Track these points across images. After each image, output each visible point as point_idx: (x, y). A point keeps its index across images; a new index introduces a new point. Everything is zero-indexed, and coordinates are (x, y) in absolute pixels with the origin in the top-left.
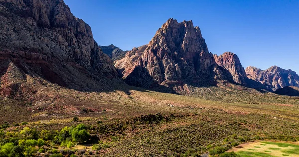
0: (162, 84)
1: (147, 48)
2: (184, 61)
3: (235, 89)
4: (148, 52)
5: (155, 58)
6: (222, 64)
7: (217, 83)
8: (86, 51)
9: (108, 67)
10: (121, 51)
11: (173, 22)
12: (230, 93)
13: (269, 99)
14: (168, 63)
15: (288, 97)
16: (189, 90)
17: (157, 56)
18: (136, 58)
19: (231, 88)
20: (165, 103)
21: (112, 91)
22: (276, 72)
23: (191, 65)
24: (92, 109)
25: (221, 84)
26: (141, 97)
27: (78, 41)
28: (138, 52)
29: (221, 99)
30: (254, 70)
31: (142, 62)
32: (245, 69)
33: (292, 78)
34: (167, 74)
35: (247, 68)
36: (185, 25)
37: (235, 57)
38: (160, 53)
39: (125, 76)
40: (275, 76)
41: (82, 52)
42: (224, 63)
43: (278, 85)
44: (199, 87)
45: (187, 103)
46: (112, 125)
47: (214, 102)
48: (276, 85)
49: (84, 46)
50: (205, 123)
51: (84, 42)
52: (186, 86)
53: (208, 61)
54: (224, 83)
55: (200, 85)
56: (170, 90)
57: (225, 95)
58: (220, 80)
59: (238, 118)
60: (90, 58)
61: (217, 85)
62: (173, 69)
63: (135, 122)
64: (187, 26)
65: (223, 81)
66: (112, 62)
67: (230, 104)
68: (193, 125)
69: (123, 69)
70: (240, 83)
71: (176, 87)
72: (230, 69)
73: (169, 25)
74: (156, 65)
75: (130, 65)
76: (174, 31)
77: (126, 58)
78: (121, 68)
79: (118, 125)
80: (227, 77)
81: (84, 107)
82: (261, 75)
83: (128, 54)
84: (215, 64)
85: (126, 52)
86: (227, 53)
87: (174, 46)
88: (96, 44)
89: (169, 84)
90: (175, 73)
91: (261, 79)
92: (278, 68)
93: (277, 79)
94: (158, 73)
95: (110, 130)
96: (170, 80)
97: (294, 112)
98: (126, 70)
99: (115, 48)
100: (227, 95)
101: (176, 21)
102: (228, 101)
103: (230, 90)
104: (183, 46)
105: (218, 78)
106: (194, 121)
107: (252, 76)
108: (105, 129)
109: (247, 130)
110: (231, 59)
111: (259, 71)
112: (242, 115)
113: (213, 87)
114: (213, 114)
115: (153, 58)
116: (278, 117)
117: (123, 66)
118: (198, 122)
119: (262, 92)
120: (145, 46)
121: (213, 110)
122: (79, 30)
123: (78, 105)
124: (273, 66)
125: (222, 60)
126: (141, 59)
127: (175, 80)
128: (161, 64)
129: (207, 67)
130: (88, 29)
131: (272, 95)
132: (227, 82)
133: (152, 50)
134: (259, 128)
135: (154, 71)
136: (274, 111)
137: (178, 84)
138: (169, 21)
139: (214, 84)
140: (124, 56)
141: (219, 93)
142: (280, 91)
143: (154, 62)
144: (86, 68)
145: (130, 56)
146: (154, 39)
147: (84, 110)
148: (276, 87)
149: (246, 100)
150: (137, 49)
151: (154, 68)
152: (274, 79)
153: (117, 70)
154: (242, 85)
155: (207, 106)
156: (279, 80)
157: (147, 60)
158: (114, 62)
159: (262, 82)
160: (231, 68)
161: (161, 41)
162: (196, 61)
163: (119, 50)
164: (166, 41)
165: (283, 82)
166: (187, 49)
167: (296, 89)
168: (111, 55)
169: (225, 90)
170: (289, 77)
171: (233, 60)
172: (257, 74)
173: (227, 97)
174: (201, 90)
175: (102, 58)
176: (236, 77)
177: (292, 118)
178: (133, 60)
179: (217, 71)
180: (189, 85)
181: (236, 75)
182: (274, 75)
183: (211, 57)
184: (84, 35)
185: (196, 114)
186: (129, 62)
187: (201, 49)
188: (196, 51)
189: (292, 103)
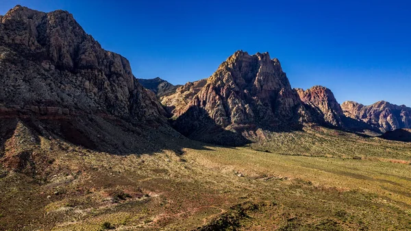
0: (227, 129)
2: (258, 101)
3: (327, 134)
4: (208, 90)
5: (217, 97)
6: (310, 100)
7: (303, 126)
8: (122, 95)
11: (242, 54)
12: (321, 140)
14: (234, 104)
16: (263, 136)
17: (219, 95)
19: (323, 133)
22: (384, 108)
23: (267, 106)
25: (308, 128)
27: (111, 84)
30: (354, 106)
31: (199, 101)
33: (405, 114)
34: (234, 117)
36: (259, 57)
37: (328, 92)
38: (223, 92)
39: (175, 116)
40: (384, 113)
42: (312, 98)
44: (278, 132)
48: (384, 123)
51: (119, 84)
52: (260, 131)
54: (313, 127)
55: (280, 129)
58: (306, 123)
60: (129, 103)
61: (303, 129)
64: (262, 58)
65: (311, 125)
71: (246, 132)
72: (320, 106)
73: (237, 58)
76: (243, 65)
77: (177, 94)
80: (317, 119)
84: (300, 102)
86: (317, 87)
87: (243, 82)
89: (236, 128)
91: (364, 116)
92: (387, 103)
93: (385, 117)
94: (221, 115)
101: (246, 53)
104: (256, 82)
105: (304, 121)
107: (350, 112)
110: (322, 94)
111: (361, 106)
113: (297, 132)
115: (215, 97)
122: (113, 69)
124: (380, 101)
125: (310, 95)
126: (197, 98)
127: (245, 123)
129: (290, 107)
132: (317, 125)
135: (216, 113)
137: (248, 129)
138: (236, 53)
139: (299, 128)
143: (215, 103)
148: (384, 126)
150: (192, 84)
151: (215, 109)
152: (381, 115)
155: (290, 176)
156: (388, 118)
157: (206, 99)
159: (365, 120)
160: (322, 104)
161: (226, 77)
162: (274, 100)
164: (233, 76)
165: (394, 120)
166: (262, 87)
169: (314, 137)
170: (402, 115)
171: (324, 95)
172: (359, 110)
174: (280, 136)
176: (329, 117)
178: (187, 97)
179: (303, 112)
180: (263, 130)
181: (329, 113)
182: (382, 111)
184: (120, 75)
187: (280, 85)
188: (273, 88)
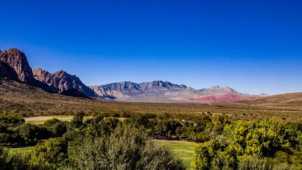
3: (20, 87)
6: (6, 60)
12: (14, 91)
19: (16, 86)
22: (63, 76)
30: (42, 72)
32: (33, 70)
33: (76, 82)
35: (35, 70)
37: (22, 55)
40: (62, 80)
42: (9, 59)
43: (64, 88)
48: (62, 88)
57: (7, 92)
65: (5, 78)
70: (26, 82)
72: (15, 67)
80: (13, 76)
82: (48, 78)
86: (13, 49)
91: (49, 82)
92: (65, 72)
93: (63, 83)
100: (10, 92)
103: (15, 88)
107: (40, 78)
110: (18, 57)
111: (47, 73)
124: (61, 70)
125: (6, 56)
132: (11, 79)
142: (65, 93)
148: (62, 90)
152: (60, 82)
154: (28, 83)
156: (65, 84)
159: (49, 85)
160: (17, 66)
165: (68, 86)
169: (8, 88)
170: (73, 82)
172: (45, 76)
176: (22, 76)
181: (22, 75)
182: (61, 78)
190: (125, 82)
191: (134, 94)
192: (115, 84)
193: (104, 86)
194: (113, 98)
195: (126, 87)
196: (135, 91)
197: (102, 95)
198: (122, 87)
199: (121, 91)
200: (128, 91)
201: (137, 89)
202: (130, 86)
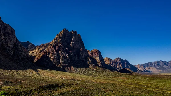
0: (58, 66)
1: (50, 45)
2: (72, 53)
3: (99, 69)
4: (50, 47)
5: (55, 50)
6: (92, 55)
7: (89, 66)
8: (10, 44)
9: (25, 55)
10: (34, 45)
11: (66, 31)
12: (96, 72)
13: (116, 75)
14: (62, 54)
15: (125, 74)
16: (74, 70)
17: (56, 49)
18: (43, 50)
19: (97, 69)
20: (60, 77)
21: (27, 70)
22: (119, 61)
23: (75, 56)
24: (12, 81)
25: (91, 67)
26: (45, 74)
27: (5, 38)
28: (44, 47)
29: (91, 75)
30: (108, 59)
31: (46, 53)
32: (104, 59)
33: (126, 64)
34: (61, 60)
36: (73, 33)
37: (99, 52)
38: (57, 48)
39: (35, 60)
40: (119, 63)
41: (7, 45)
42: (93, 55)
43: (120, 68)
44: (79, 68)
45: (73, 77)
46: (25, 92)
47: (88, 77)
48: (119, 68)
49: (9, 41)
50: (82, 89)
51: (9, 39)
52: (72, 67)
53: (85, 53)
54: (93, 66)
55: (80, 67)
56: (63, 69)
57: (93, 73)
58: (91, 64)
59: (100, 86)
60: (13, 49)
61: (89, 67)
62: (65, 57)
63: (40, 89)
64: (74, 33)
65: (92, 65)
66: (28, 52)
67: (96, 77)
68: (75, 90)
69: (35, 56)
70: (101, 66)
71: (66, 68)
72: (96, 58)
73: (64, 32)
74: (55, 54)
75: (39, 54)
76: (66, 36)
77: (37, 50)
78: (33, 56)
79: (29, 91)
80: (95, 63)
81: (6, 80)
82: (112, 62)
83: (38, 47)
84: (89, 55)
85: (37, 46)
86: (95, 50)
87: (66, 44)
88: (17, 40)
89: (62, 66)
90: (66, 60)
91: (112, 64)
92: (120, 58)
94: (56, 59)
95: (23, 94)
96: (63, 64)
97: (128, 82)
98: (37, 57)
99: (30, 43)
100: (94, 73)
101: (67, 30)
102: (95, 76)
103: (97, 70)
104: (71, 44)
105: (90, 63)
106: (76, 88)
107: (107, 62)
108: (20, 94)
109: (105, 92)
110: (97, 53)
111: (111, 60)
112: (103, 84)
113: (87, 68)
114: (87, 83)
115: (54, 50)
116: (120, 85)
117: (35, 54)
118: (78, 88)
119: (112, 71)
120: (49, 44)
121: (87, 81)
122: (6, 31)
123: (2, 78)
124: (118, 57)
125: (92, 53)
126: (46, 51)
127: (66, 64)
128: (58, 54)
129: (84, 57)
130: (13, 30)
131: (117, 73)
132: (95, 65)
133: (53, 46)
134: (111, 91)
135: (54, 58)
136: (118, 81)
137: (67, 66)
138: (63, 30)
139: (88, 66)
140: (35, 49)
141: (90, 72)
142: (121, 71)
143: (54, 53)
144: (9, 55)
145: (39, 49)
146: (55, 40)
147: (6, 82)
148: (119, 69)
149: (105, 76)
150: (44, 45)
151: (53, 56)
152: (118, 64)
153: (31, 56)
154: (102, 67)
155: (84, 79)
156: (121, 65)
157: (50, 51)
158: (29, 52)
159: (113, 66)
161: (59, 41)
162: (78, 53)
163: (33, 45)
164: (62, 41)
165: (122, 66)
166: (73, 46)
167: (128, 70)
168: (27, 47)
169: (94, 70)
170: (125, 64)
172: (110, 62)
173: (94, 74)
174: (81, 70)
175: (21, 49)
176: (99, 63)
177: (127, 85)
178: (41, 51)
179: (90, 59)
180: (74, 67)
181: (99, 62)
182: (118, 62)
183: (86, 51)
184: (10, 34)
185: (77, 84)
186: (38, 52)
187: (81, 47)
188: (78, 48)
189: (127, 77)
190: (158, 61)
191: (165, 69)
192: (151, 63)
193: (143, 65)
194: (150, 72)
195: (158, 64)
196: (165, 66)
197: (143, 70)
198: (156, 65)
199: (155, 67)
200: (160, 67)
201: (167, 65)
202: (161, 64)
